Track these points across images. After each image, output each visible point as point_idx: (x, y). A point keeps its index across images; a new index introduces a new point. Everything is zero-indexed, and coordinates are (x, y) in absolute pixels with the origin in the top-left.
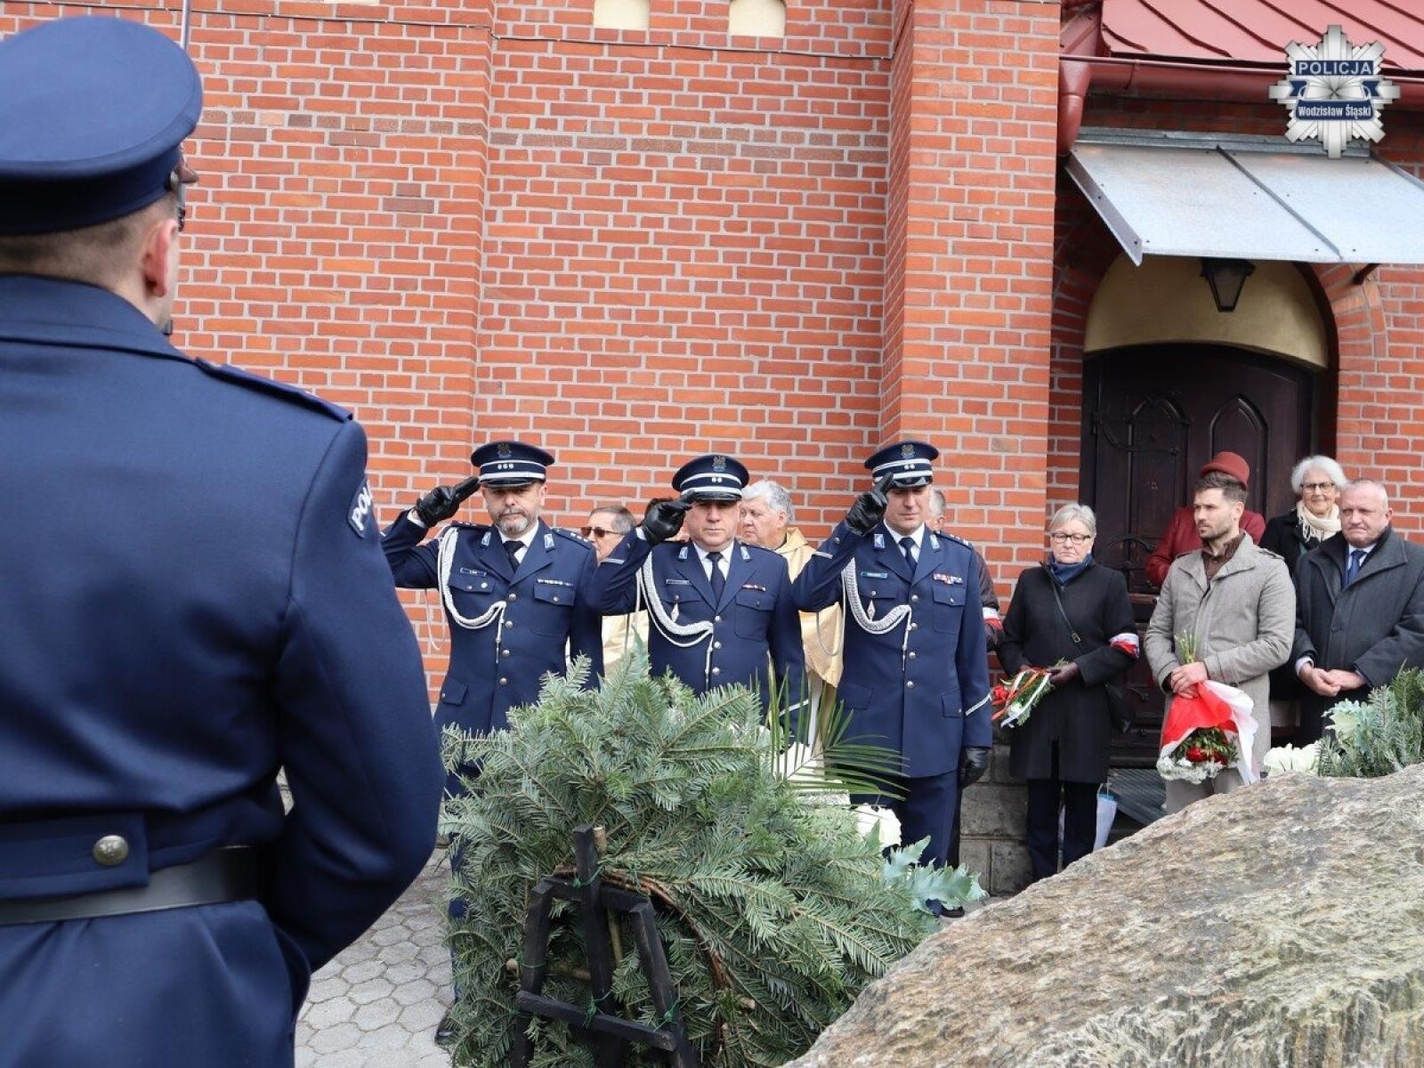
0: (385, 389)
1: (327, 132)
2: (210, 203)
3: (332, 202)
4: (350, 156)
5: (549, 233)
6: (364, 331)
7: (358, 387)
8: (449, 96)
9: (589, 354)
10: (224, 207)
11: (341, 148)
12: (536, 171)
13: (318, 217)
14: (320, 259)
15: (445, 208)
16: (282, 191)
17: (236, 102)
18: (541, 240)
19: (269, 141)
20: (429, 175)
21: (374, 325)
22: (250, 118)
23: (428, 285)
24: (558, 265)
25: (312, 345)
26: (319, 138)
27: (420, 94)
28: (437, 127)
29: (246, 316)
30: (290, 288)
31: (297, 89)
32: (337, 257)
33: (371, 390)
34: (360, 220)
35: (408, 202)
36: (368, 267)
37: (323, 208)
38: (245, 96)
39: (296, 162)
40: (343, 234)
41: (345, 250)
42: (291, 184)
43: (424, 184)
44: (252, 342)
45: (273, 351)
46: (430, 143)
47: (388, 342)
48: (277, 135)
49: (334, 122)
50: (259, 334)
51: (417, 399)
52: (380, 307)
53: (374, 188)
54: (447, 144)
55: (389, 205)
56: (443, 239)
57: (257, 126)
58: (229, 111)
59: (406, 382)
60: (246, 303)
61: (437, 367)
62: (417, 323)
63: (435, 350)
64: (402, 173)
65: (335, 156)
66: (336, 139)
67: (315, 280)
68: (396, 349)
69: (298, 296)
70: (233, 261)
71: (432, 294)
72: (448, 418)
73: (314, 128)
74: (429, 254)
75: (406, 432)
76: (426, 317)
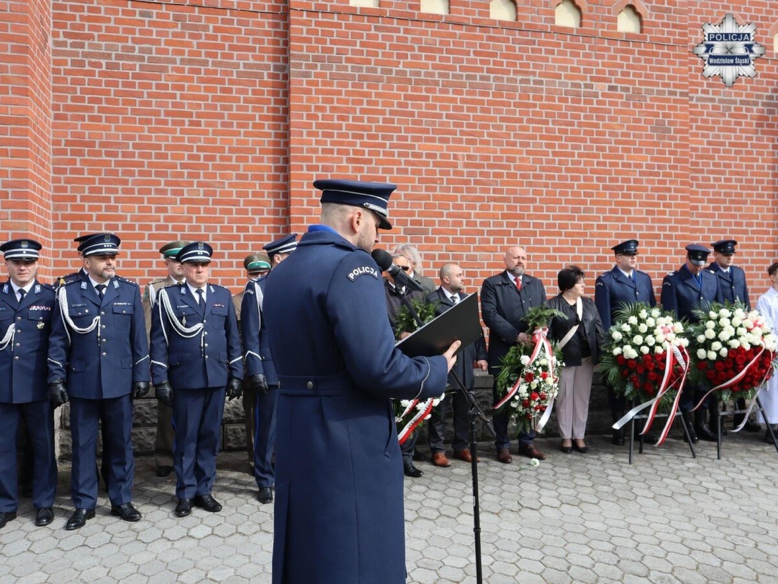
0: (656, 216)
1: (624, 94)
2: (576, 127)
3: (628, 128)
4: (635, 106)
5: (709, 143)
6: (645, 189)
7: (644, 216)
8: (674, 78)
9: (728, 198)
10: (583, 129)
11: (631, 102)
12: (702, 114)
13: (623, 135)
14: (625, 155)
15: (676, 131)
16: (607, 122)
17: (585, 78)
18: (706, 146)
19: (600, 98)
20: (668, 116)
21: (650, 186)
22: (591, 87)
23: (671, 167)
24: (713, 158)
25: (624, 196)
26: (621, 97)
27: (662, 77)
28: (671, 93)
29: (595, 182)
30: (613, 169)
31: (611, 73)
32: (632, 154)
33: (650, 217)
34: (641, 136)
35: (660, 128)
36: (645, 159)
37: (625, 130)
38: (588, 75)
39: (612, 108)
40: (634, 143)
41: (635, 150)
42: (611, 119)
43: (667, 120)
44: (598, 195)
45: (608, 199)
46: (668, 100)
47: (656, 194)
48: (603, 95)
49: (627, 89)
50: (601, 191)
51: (669, 221)
52: (652, 178)
53: (646, 121)
54: (675, 101)
55: (653, 129)
56: (676, 146)
57: (594, 90)
58: (582, 83)
59: (664, 213)
60: (595, 176)
61: (676, 206)
62: (668, 185)
63: (675, 198)
64: (657, 115)
65: (628, 105)
66: (628, 98)
67: (624, 165)
68: (660, 197)
69: (617, 172)
70: (588, 155)
71: (673, 172)
72: (683, 229)
73: (619, 92)
74: (671, 153)
75: (666, 236)
76: (671, 182)
